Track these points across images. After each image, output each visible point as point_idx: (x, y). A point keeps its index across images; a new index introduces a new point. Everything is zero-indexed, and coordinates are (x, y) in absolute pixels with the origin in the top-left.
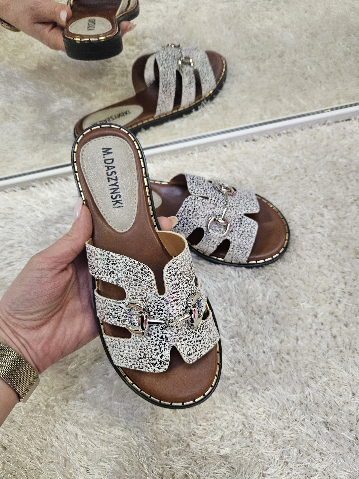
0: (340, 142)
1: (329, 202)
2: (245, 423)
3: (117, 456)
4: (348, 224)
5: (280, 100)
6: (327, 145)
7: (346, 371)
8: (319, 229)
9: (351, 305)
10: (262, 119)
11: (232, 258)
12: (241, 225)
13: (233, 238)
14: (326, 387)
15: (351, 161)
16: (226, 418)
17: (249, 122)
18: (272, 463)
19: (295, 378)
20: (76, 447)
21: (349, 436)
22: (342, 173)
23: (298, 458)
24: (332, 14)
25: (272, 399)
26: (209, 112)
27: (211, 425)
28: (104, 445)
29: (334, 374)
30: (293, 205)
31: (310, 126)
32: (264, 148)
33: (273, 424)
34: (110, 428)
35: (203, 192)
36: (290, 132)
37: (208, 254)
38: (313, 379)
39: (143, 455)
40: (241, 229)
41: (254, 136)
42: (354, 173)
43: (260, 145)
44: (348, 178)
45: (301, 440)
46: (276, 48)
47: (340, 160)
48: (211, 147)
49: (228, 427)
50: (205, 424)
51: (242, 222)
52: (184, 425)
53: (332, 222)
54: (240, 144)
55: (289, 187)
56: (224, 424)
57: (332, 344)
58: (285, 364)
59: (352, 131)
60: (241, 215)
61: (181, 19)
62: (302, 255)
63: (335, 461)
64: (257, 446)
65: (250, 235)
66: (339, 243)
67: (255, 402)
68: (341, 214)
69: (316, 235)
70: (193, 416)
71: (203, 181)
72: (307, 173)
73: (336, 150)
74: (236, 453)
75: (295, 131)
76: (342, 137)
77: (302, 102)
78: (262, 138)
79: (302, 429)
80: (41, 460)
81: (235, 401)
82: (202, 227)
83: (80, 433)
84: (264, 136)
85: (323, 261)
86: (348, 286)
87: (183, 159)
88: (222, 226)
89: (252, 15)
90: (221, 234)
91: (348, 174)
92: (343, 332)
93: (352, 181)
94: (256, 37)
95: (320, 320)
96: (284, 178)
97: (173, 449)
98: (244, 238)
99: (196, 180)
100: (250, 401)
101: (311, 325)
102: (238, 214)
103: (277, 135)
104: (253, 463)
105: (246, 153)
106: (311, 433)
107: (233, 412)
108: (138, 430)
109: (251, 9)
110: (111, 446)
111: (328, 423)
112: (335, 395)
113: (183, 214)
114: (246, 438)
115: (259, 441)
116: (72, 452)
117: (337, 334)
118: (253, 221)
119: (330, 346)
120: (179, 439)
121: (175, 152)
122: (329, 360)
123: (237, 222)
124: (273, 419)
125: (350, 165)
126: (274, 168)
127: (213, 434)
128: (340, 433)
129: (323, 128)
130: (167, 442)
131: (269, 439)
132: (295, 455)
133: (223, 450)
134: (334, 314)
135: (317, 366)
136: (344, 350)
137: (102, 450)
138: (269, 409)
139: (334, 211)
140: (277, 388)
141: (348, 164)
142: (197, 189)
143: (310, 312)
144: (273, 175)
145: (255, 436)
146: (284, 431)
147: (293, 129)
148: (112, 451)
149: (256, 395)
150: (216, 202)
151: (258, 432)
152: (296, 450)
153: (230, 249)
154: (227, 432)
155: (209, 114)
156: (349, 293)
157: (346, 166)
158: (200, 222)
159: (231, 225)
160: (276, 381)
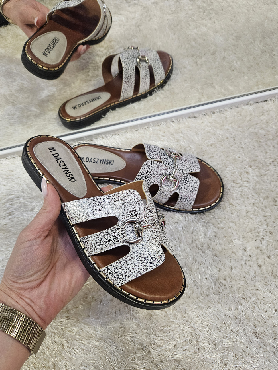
0: (260, 118)
1: (253, 163)
2: (193, 334)
3: (95, 361)
4: (268, 180)
5: (214, 87)
6: (251, 120)
7: (270, 292)
8: (246, 184)
9: (272, 241)
10: (201, 101)
11: (180, 206)
12: (186, 181)
13: (181, 192)
14: (255, 305)
15: (269, 132)
16: (178, 330)
17: (191, 104)
18: (215, 365)
19: (231, 298)
20: (63, 354)
21: (273, 343)
22: (261, 141)
23: (234, 361)
24: (251, 22)
25: (213, 315)
26: (160, 96)
27: (167, 336)
28: (84, 353)
29: (261, 295)
30: (225, 166)
31: (237, 106)
32: (202, 123)
33: (215, 334)
34: (89, 339)
35: (157, 157)
36: (222, 111)
37: (161, 204)
38: (244, 299)
39: (115, 360)
40: (187, 184)
41: (194, 114)
42: (271, 141)
43: (199, 121)
44: (267, 145)
45: (236, 347)
46: (210, 48)
47: (260, 131)
48: (163, 123)
49: (180, 337)
50: (162, 335)
51: (188, 179)
52: (146, 336)
53: (255, 178)
54: (184, 120)
55: (222, 152)
56: (177, 335)
57: (258, 271)
58: (223, 287)
59: (269, 109)
60: (186, 174)
61: (138, 27)
62: (233, 204)
63: (264, 363)
64: (203, 352)
65: (194, 189)
66: (261, 194)
67: (200, 318)
68: (263, 172)
69: (243, 188)
70: (153, 329)
71: (157, 148)
72: (235, 142)
73: (257, 124)
74: (187, 358)
75: (226, 110)
76: (261, 114)
77: (230, 87)
78: (201, 116)
79: (237, 338)
80: (35, 366)
81: (185, 317)
82: (157, 183)
83: (65, 344)
84: (203, 114)
85: (249, 208)
86: (269, 227)
87: (141, 132)
88: (172, 183)
89: (191, 23)
90: (172, 188)
91: (266, 141)
92: (266, 262)
93: (270, 147)
94: (194, 40)
95: (248, 253)
96: (218, 145)
97: (137, 355)
98: (189, 191)
99: (152, 148)
100: (196, 317)
101: (242, 257)
102: (184, 173)
103: (212, 113)
104: (200, 366)
105: (189, 127)
106: (244, 341)
107: (183, 326)
108: (111, 341)
109: (190, 19)
110: (89, 354)
111: (257, 333)
112: (261, 311)
113: (142, 174)
114: (194, 346)
115: (204, 348)
116: (59, 358)
117: (262, 264)
118: (195, 178)
119: (257, 273)
120: (142, 347)
121: (135, 127)
122: (256, 284)
123: (184, 180)
124: (214, 331)
125: (268, 135)
126: (210, 138)
127: (168, 343)
128: (266, 341)
129: (247, 107)
130: (133, 350)
131: (212, 346)
132: (232, 358)
133: (176, 356)
134: (259, 249)
135: (247, 289)
136: (268, 276)
137: (82, 357)
138: (211, 323)
139: (257, 170)
140: (217, 306)
141: (267, 134)
142: (153, 155)
143: (241, 247)
144: (210, 143)
145: (201, 344)
146: (223, 340)
147: (224, 108)
148: (90, 357)
149: (201, 312)
150: (167, 164)
151: (203, 341)
152: (232, 355)
153: (179, 200)
154: (179, 342)
155: (160, 98)
156: (270, 232)
157: (265, 136)
158: (156, 179)
159: (179, 182)
160: (215, 300)
